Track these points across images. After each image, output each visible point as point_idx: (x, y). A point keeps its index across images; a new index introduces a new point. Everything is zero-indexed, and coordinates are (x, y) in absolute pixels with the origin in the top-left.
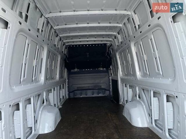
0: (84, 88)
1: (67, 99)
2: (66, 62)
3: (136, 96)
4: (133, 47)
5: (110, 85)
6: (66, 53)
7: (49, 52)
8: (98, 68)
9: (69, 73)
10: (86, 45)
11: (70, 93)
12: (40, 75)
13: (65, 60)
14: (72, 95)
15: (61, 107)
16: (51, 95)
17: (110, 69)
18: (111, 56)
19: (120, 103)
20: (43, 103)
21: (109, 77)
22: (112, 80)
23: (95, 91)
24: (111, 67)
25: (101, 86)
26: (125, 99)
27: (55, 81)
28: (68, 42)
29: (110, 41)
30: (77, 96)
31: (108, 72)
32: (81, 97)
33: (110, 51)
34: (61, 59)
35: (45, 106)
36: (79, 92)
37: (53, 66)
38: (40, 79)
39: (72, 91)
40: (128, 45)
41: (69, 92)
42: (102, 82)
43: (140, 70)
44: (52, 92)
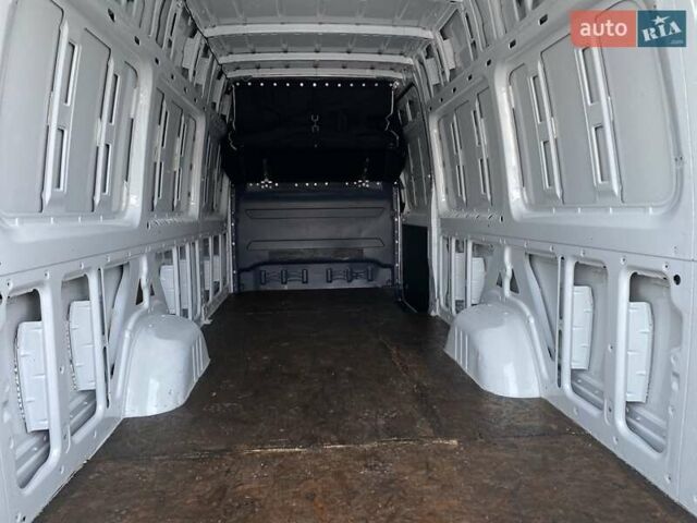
0: (298, 256)
1: (230, 296)
2: (225, 151)
3: (500, 284)
4: (504, 89)
5: (394, 246)
6: (226, 112)
7: (160, 95)
8: (351, 181)
9: (240, 195)
10: (308, 81)
11: (243, 275)
12: (125, 188)
13: (223, 141)
14: (249, 282)
15: (208, 322)
16: (169, 274)
17: (400, 186)
18: (406, 130)
19: (433, 314)
20: (140, 300)
21: (392, 218)
22: (405, 226)
23: (335, 267)
24: (402, 177)
25: (361, 251)
26: (456, 296)
27: (184, 219)
28: (237, 67)
29: (408, 68)
30: (268, 287)
31: (390, 198)
32: (286, 287)
33: (404, 112)
34: (208, 133)
35: (145, 314)
36: (279, 269)
37: (177, 159)
38: (124, 204)
39: (248, 265)
40: (480, 79)
41: (240, 270)
42: (363, 235)
43: (523, 182)
44: (172, 263)
